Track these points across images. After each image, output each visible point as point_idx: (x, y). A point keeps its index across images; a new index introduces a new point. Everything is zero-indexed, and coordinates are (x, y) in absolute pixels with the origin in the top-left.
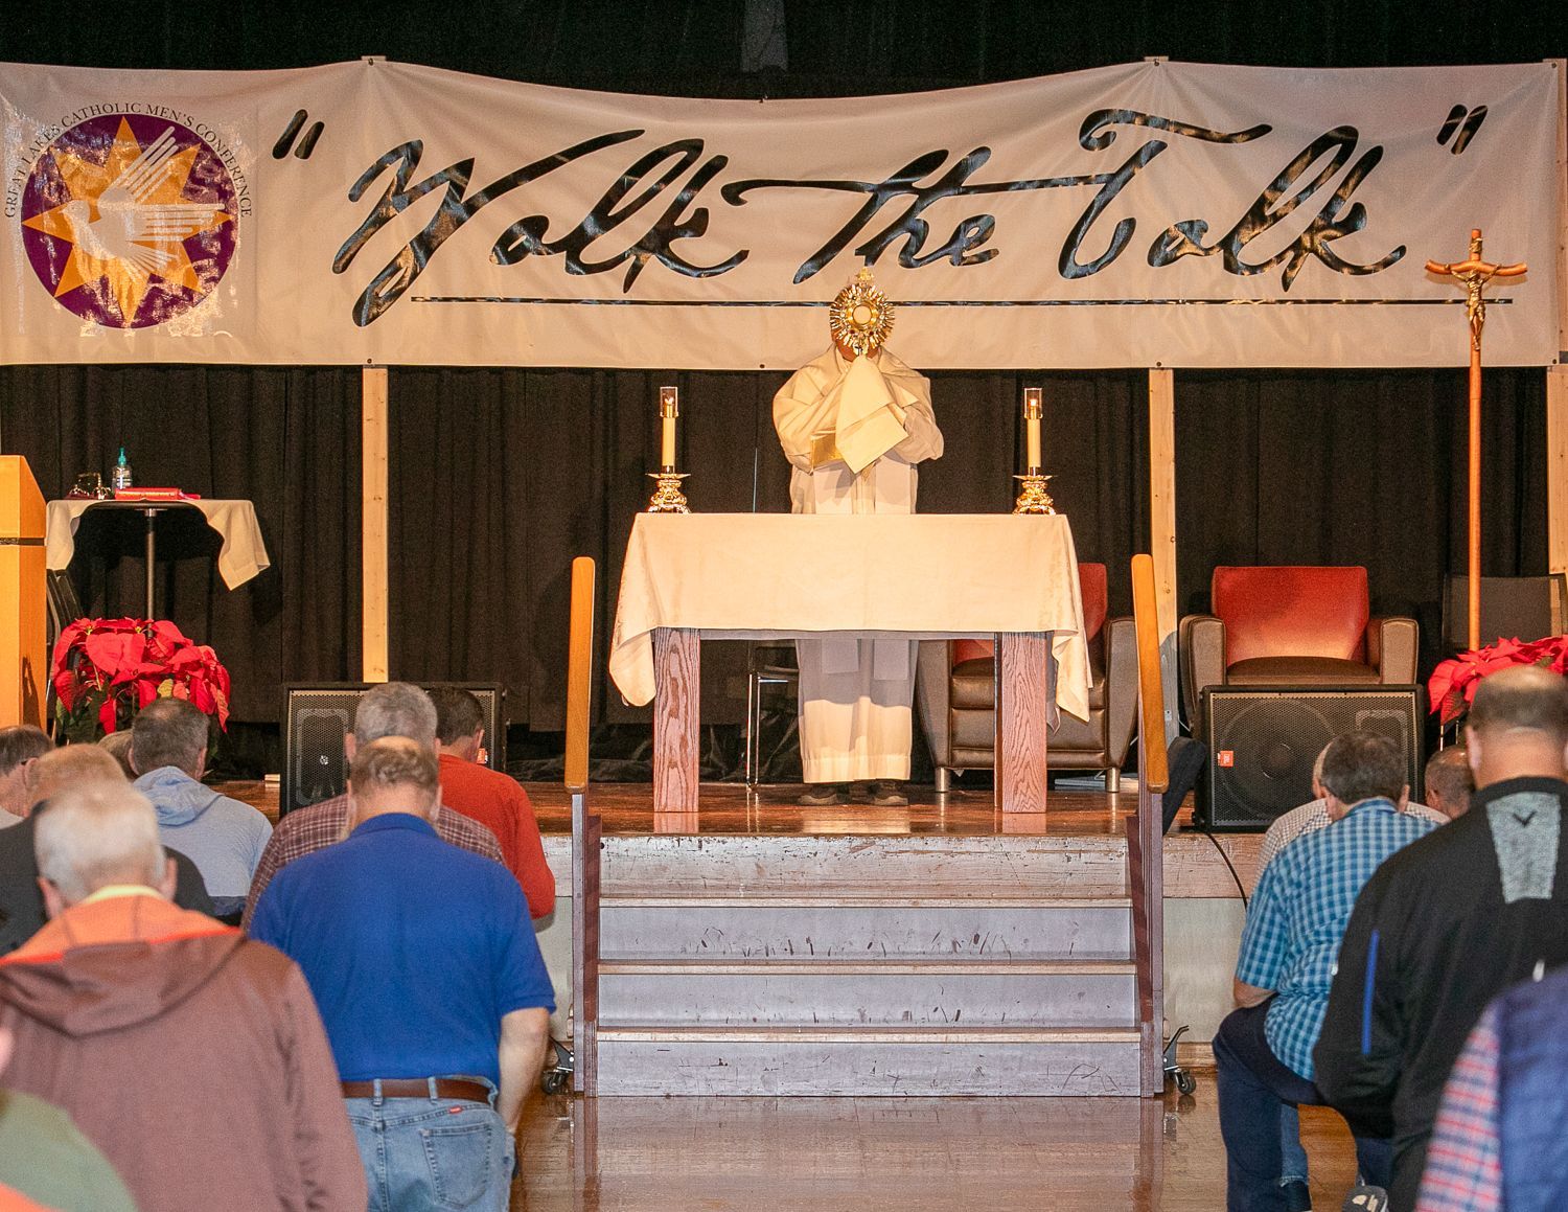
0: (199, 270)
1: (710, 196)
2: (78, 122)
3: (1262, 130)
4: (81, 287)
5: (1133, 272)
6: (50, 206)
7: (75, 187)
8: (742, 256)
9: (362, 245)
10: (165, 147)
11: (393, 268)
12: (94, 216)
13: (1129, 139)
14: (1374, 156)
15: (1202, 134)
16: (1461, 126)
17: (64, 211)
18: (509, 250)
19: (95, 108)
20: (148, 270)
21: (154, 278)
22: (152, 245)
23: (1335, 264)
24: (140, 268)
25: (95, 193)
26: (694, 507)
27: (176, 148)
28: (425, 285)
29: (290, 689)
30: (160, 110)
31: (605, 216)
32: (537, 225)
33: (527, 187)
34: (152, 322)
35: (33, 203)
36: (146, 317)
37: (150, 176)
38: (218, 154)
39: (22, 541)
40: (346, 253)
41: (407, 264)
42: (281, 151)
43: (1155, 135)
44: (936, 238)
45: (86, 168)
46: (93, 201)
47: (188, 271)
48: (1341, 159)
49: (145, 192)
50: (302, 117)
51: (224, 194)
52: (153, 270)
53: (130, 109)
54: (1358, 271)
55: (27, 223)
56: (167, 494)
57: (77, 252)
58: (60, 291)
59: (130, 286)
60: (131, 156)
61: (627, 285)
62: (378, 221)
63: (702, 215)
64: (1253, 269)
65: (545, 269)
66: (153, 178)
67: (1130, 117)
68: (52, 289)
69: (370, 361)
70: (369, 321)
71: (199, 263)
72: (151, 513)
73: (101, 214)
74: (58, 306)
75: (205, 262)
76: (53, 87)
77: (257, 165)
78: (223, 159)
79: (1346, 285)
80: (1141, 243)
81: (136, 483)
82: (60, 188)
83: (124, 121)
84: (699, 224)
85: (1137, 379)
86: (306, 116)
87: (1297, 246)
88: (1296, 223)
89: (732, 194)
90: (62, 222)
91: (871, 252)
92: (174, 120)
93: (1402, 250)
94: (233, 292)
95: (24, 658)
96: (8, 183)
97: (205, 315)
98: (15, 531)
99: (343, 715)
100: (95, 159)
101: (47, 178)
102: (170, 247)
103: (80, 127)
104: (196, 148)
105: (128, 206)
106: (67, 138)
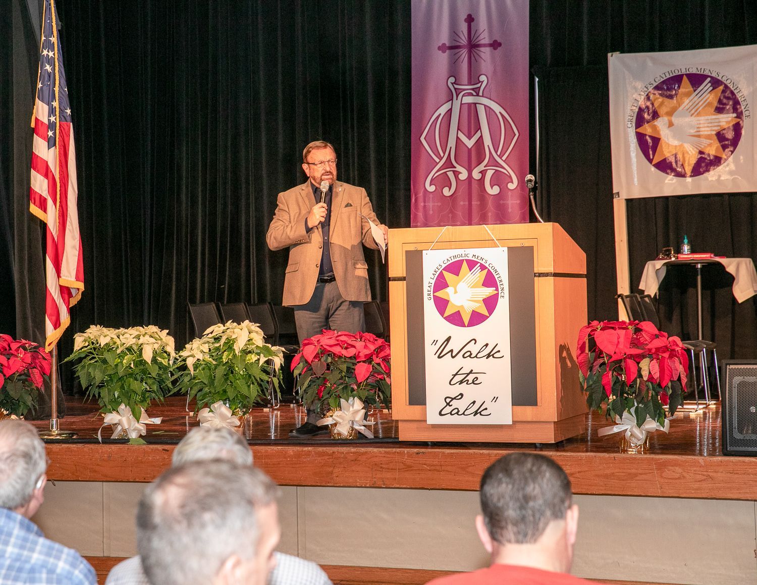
0: (724, 147)
2: (662, 80)
4: (665, 160)
6: (648, 122)
7: (662, 111)
10: (706, 88)
12: (671, 124)
17: (656, 123)
19: (670, 72)
20: (698, 149)
21: (701, 152)
22: (699, 136)
24: (693, 148)
25: (670, 113)
27: (711, 88)
29: (728, 364)
30: (703, 70)
34: (699, 174)
35: (640, 121)
36: (697, 171)
37: (698, 103)
38: (733, 89)
39: (556, 275)
45: (667, 101)
46: (669, 118)
47: (718, 148)
49: (696, 111)
51: (735, 109)
52: (700, 149)
53: (687, 71)
55: (638, 130)
56: (705, 256)
57: (663, 144)
58: (653, 163)
59: (690, 156)
60: (688, 95)
66: (700, 104)
68: (650, 161)
71: (724, 143)
72: (699, 266)
73: (674, 123)
74: (653, 169)
75: (726, 143)
76: (650, 63)
77: (753, 92)
78: (735, 92)
81: (693, 251)
82: (654, 113)
83: (685, 78)
90: (655, 128)
92: (709, 74)
94: (741, 157)
95: (561, 345)
96: (628, 112)
97: (727, 169)
98: (550, 269)
100: (671, 97)
101: (647, 107)
102: (708, 137)
103: (663, 82)
104: (721, 88)
105: (687, 120)
106: (657, 88)
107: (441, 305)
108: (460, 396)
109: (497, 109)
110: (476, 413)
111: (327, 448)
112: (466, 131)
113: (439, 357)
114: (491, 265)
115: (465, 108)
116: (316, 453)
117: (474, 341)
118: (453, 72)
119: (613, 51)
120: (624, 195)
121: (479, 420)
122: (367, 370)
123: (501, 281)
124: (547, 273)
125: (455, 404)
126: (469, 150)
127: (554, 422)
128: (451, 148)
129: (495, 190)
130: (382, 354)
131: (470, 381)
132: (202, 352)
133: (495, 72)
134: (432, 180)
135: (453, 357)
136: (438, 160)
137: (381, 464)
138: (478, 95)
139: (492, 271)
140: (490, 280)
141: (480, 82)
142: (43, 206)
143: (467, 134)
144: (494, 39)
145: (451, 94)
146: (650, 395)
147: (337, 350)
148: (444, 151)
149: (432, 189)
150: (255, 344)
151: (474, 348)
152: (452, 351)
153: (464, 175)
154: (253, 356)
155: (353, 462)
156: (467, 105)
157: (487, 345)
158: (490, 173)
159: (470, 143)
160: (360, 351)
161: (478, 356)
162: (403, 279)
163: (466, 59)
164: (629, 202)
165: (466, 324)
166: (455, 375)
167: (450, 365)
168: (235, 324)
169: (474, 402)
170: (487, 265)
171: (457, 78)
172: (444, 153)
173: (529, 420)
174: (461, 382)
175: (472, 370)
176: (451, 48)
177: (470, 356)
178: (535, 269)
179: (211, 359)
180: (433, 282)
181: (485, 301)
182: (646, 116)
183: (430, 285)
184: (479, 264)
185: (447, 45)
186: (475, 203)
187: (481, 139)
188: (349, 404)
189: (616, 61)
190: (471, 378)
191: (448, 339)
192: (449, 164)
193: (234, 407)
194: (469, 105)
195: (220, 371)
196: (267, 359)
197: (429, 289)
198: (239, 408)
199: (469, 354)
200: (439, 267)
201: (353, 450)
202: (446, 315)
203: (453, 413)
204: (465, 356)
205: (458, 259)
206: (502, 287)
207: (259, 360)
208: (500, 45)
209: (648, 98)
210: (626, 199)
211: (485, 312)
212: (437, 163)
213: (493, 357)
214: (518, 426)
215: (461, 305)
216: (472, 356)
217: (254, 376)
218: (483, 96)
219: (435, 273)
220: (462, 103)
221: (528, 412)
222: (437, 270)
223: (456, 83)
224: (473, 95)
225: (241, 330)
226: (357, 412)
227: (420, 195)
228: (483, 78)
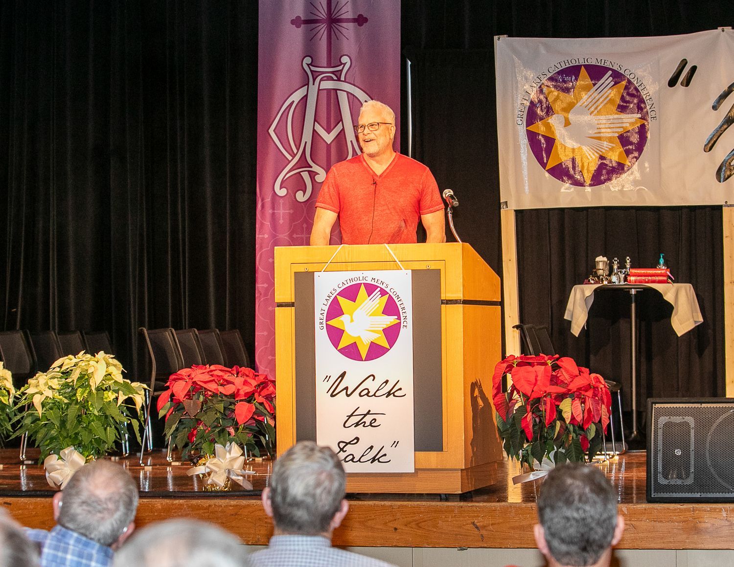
0: (628, 153)
2: (557, 70)
4: (561, 164)
6: (541, 119)
7: (557, 107)
9: (721, 134)
10: (607, 82)
12: (567, 123)
17: (550, 121)
19: (566, 62)
20: (599, 154)
22: (599, 138)
24: (593, 152)
27: (613, 83)
29: (653, 403)
30: (603, 61)
34: (600, 182)
35: (532, 117)
36: (597, 180)
37: (599, 99)
38: (637, 85)
39: (465, 302)
40: (711, 139)
42: (672, 83)
45: (562, 95)
46: (566, 115)
47: (620, 153)
49: (596, 108)
50: (684, 63)
51: (640, 109)
52: (601, 153)
53: (586, 61)
55: (530, 128)
57: (557, 143)
58: (548, 167)
59: (589, 162)
60: (587, 89)
62: (729, 121)
66: (601, 100)
68: (544, 165)
69: (726, 202)
70: (725, 179)
71: (627, 147)
73: (571, 122)
74: (547, 175)
75: (630, 147)
76: (543, 51)
77: (660, 90)
78: (640, 89)
82: (548, 108)
83: (583, 69)
86: (687, 63)
90: (548, 127)
92: (612, 67)
94: (647, 165)
95: (473, 383)
96: (518, 106)
97: (631, 178)
98: (459, 295)
99: (690, 420)
100: (567, 90)
101: (540, 102)
102: (610, 140)
103: (559, 73)
104: (624, 83)
105: (587, 118)
106: (551, 79)
107: (335, 335)
108: (356, 441)
109: (362, 96)
110: (373, 460)
111: (202, 501)
112: (325, 125)
113: (332, 396)
114: (392, 290)
115: (324, 95)
116: (189, 507)
117: (372, 378)
118: (310, 51)
120: (513, 206)
121: (377, 468)
122: (249, 410)
123: (403, 308)
124: (456, 300)
125: (350, 449)
126: (329, 146)
127: (462, 470)
128: (306, 142)
130: (265, 392)
131: (368, 424)
132: (51, 388)
133: (360, 52)
134: (283, 182)
135: (348, 396)
136: (290, 158)
137: (266, 518)
138: (339, 80)
139: (394, 297)
140: (391, 308)
141: (342, 64)
143: (325, 128)
144: (359, 13)
145: (307, 77)
146: (571, 438)
147: (212, 386)
148: (298, 147)
149: (282, 192)
150: (113, 379)
151: (372, 385)
152: (347, 388)
153: (321, 177)
154: (110, 393)
155: (233, 517)
156: (326, 91)
157: (387, 382)
159: (329, 138)
160: (240, 388)
161: (376, 395)
162: (292, 305)
163: (325, 37)
164: (519, 214)
165: (364, 356)
166: (350, 417)
167: (344, 405)
168: (89, 356)
169: (371, 448)
170: (388, 290)
171: (313, 58)
172: (298, 150)
173: (434, 467)
174: (357, 424)
175: (369, 411)
176: (307, 22)
177: (367, 394)
178: (442, 295)
179: (61, 397)
180: (326, 308)
181: (385, 331)
182: (539, 111)
183: (323, 312)
184: (379, 289)
185: (302, 19)
187: (342, 132)
188: (226, 450)
189: (502, 44)
190: (368, 420)
191: (343, 375)
192: (303, 163)
193: (86, 454)
194: (329, 91)
195: (73, 411)
196: (127, 397)
197: (322, 317)
198: (93, 454)
199: (366, 391)
200: (333, 292)
201: (233, 502)
202: (341, 346)
203: (347, 460)
204: (362, 394)
205: (354, 283)
206: (405, 315)
207: (117, 398)
208: (366, 20)
209: (541, 91)
210: (515, 211)
211: (384, 343)
212: (290, 162)
213: (394, 396)
214: (421, 475)
215: (357, 336)
216: (370, 395)
217: (113, 418)
218: (345, 81)
219: (329, 299)
220: (320, 88)
221: (432, 459)
222: (331, 295)
223: (313, 64)
224: (333, 80)
225: (97, 362)
226: (235, 459)
227: (268, 200)
228: (345, 59)
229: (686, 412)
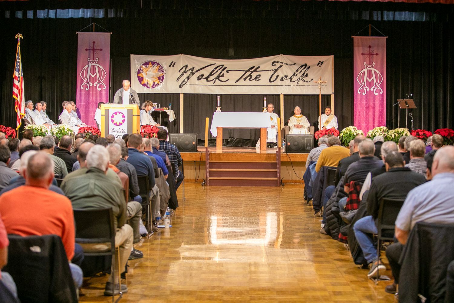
0: (160, 81)
1: (224, 72)
2: (144, 62)
3: (295, 64)
4: (145, 83)
5: (278, 82)
6: (141, 73)
7: (144, 70)
8: (229, 79)
9: (180, 78)
10: (155, 65)
11: (184, 81)
12: (146, 74)
13: (278, 65)
14: (309, 67)
15: (287, 64)
16: (320, 63)
18: (199, 79)
21: (154, 82)
22: (154, 78)
23: (305, 81)
24: (152, 81)
26: (222, 111)
27: (157, 66)
28: (188, 83)
30: (155, 61)
31: (211, 75)
32: (202, 76)
33: (201, 71)
34: (154, 88)
35: (139, 72)
36: (153, 87)
37: (154, 69)
38: (162, 66)
39: (137, 115)
40: (178, 79)
41: (186, 80)
42: (170, 66)
43: (282, 64)
44: (253, 77)
45: (145, 68)
46: (146, 72)
47: (158, 81)
48: (304, 68)
49: (153, 71)
50: (173, 62)
51: (163, 72)
53: (151, 61)
54: (307, 82)
55: (138, 75)
57: (144, 79)
58: (142, 84)
59: (151, 83)
60: (151, 67)
61: (214, 83)
62: (182, 75)
63: (223, 74)
64: (294, 82)
65: (204, 81)
67: (278, 62)
68: (141, 83)
69: (181, 93)
70: (181, 88)
72: (160, 112)
76: (141, 58)
77: (167, 68)
79: (306, 84)
80: (279, 78)
82: (142, 71)
84: (223, 76)
85: (279, 95)
87: (299, 79)
88: (299, 75)
89: (227, 72)
90: (142, 75)
91: (245, 79)
92: (157, 62)
93: (312, 79)
94: (164, 84)
96: (136, 70)
97: (160, 87)
99: (177, 137)
100: (147, 67)
101: (141, 69)
102: (156, 78)
105: (151, 73)
106: (143, 64)
107: (113, 121)
109: (101, 67)
112: (92, 73)
114: (124, 113)
119: (132, 53)
124: (135, 115)
126: (93, 78)
128: (88, 77)
129: (100, 89)
135: (115, 132)
138: (96, 63)
140: (123, 116)
142: (17, 96)
144: (100, 48)
145: (88, 62)
149: (82, 88)
151: (119, 130)
153: (91, 85)
157: (122, 130)
158: (98, 85)
159: (93, 76)
162: (104, 115)
163: (93, 53)
165: (118, 125)
172: (86, 79)
175: (119, 135)
176: (89, 50)
178: (133, 114)
181: (122, 121)
184: (121, 113)
186: (94, 93)
187: (96, 75)
189: (132, 56)
191: (114, 129)
192: (87, 82)
194: (93, 66)
197: (110, 118)
202: (114, 123)
205: (117, 111)
206: (126, 118)
208: (102, 50)
209: (141, 67)
211: (122, 123)
212: (84, 81)
215: (117, 121)
219: (111, 114)
220: (91, 65)
223: (90, 59)
224: (94, 63)
227: (79, 90)
228: (97, 59)
229: (176, 136)
